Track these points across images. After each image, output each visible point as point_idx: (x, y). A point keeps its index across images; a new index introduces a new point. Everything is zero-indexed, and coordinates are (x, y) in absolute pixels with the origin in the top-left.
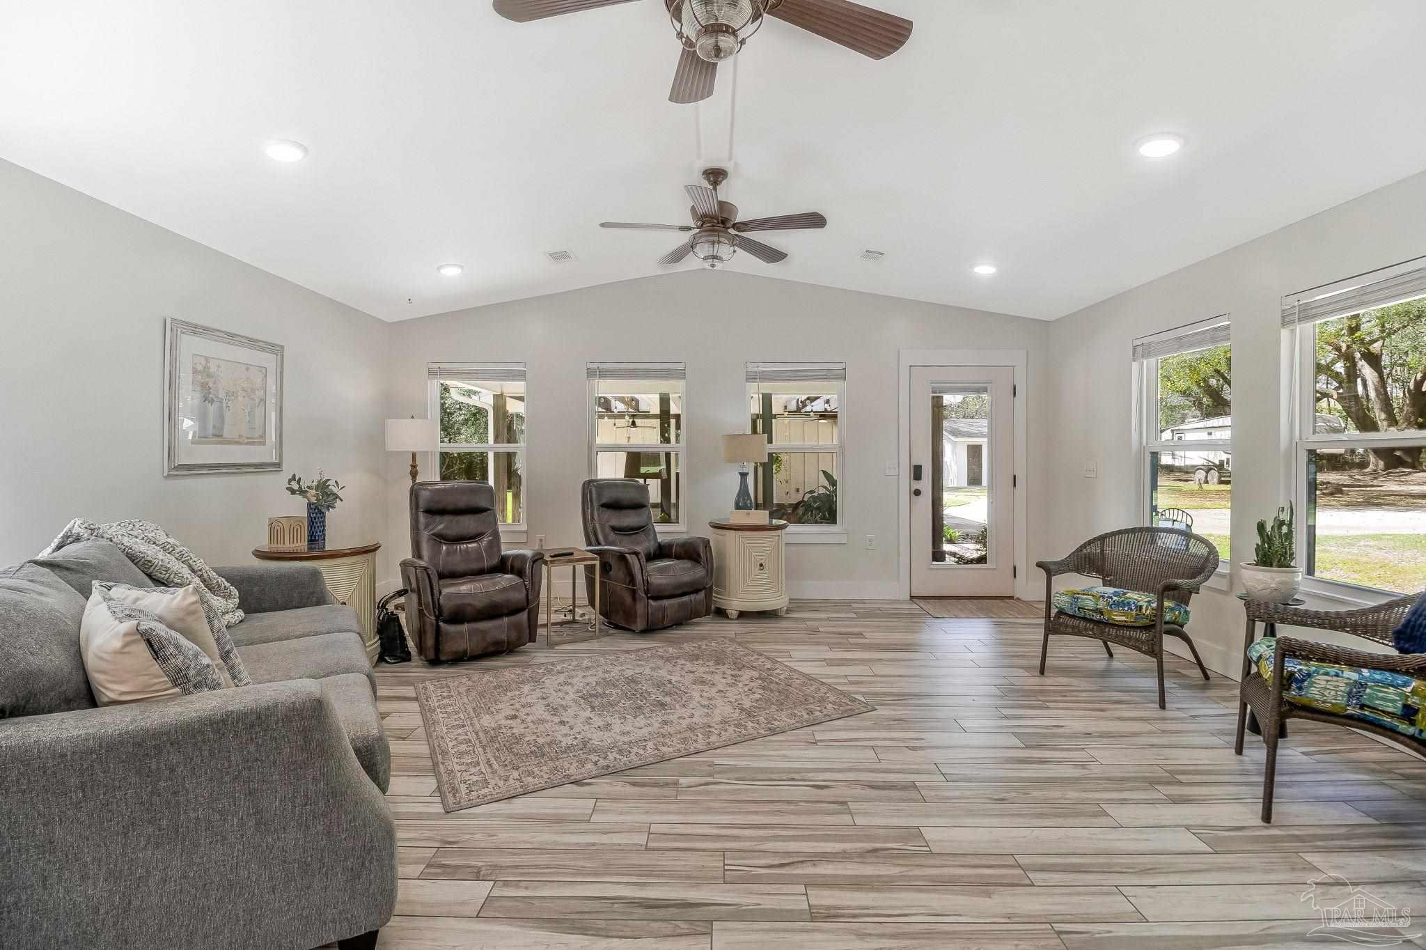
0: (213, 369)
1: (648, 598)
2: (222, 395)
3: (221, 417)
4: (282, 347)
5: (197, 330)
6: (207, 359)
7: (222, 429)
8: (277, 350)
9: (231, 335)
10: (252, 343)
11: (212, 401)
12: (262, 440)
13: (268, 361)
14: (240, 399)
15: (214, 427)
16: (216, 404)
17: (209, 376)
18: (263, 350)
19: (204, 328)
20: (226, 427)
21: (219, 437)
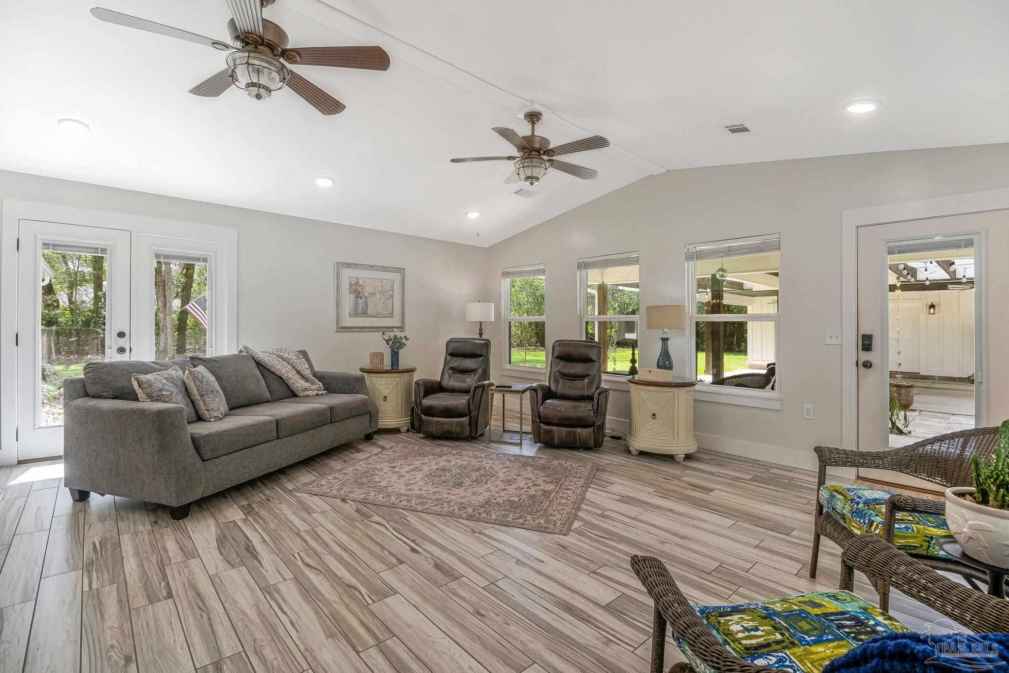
0: (361, 282)
1: (540, 422)
2: (366, 294)
3: (366, 304)
4: (404, 269)
5: (349, 265)
6: (357, 278)
7: (367, 310)
8: (400, 271)
9: (372, 266)
10: (385, 269)
11: (361, 298)
12: (391, 315)
13: (396, 277)
14: (378, 296)
15: (362, 309)
16: (363, 299)
17: (360, 286)
18: (391, 271)
19: (356, 265)
20: (369, 309)
21: (365, 314)
